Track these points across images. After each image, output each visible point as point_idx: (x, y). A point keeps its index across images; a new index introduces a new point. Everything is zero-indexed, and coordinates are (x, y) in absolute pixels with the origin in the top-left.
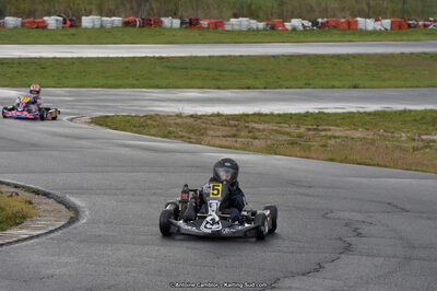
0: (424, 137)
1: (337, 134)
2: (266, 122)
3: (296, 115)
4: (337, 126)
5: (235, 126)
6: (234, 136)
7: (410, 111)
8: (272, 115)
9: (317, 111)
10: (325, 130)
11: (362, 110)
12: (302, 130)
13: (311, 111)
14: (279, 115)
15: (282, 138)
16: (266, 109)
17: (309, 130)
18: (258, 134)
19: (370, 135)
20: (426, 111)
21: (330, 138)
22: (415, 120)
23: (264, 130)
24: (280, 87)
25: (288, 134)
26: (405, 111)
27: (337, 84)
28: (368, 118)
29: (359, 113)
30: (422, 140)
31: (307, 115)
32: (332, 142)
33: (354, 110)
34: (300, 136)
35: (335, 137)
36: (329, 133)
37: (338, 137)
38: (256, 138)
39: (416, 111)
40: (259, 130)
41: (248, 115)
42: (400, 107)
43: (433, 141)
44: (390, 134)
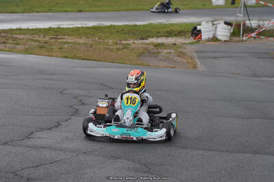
0: (123, 42)
1: (69, 41)
2: (24, 34)
3: (43, 29)
4: (69, 36)
5: (5, 37)
6: (4, 43)
7: (114, 26)
8: (28, 29)
9: (56, 27)
10: (61, 39)
11: (84, 26)
12: (47, 38)
13: (53, 27)
14: (32, 30)
15: (35, 44)
16: (24, 26)
17: (51, 38)
18: (18, 41)
19: (90, 41)
20: (124, 26)
21: (65, 43)
22: (118, 32)
23: (23, 39)
24: (33, 12)
25: (38, 41)
26: (111, 26)
27: (68, 9)
28: (88, 31)
29: (83, 27)
30: (122, 44)
31: (50, 29)
32: (66, 45)
33: (80, 26)
34: (46, 43)
35: (68, 43)
36: (64, 40)
37: (70, 43)
38: (18, 44)
39: (118, 26)
40: (20, 39)
41: (12, 30)
42: (108, 24)
43: (129, 45)
44: (102, 41)
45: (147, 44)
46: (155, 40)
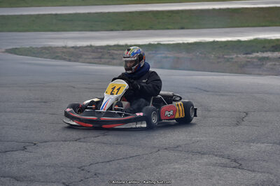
0: (226, 56)
1: (168, 55)
2: (121, 50)
3: (143, 45)
5: (101, 52)
6: (100, 58)
7: (218, 42)
8: (126, 46)
9: (156, 43)
11: (186, 42)
13: (152, 43)
16: (122, 42)
18: (115, 57)
19: (190, 56)
20: (228, 42)
21: (164, 58)
22: (221, 47)
24: (133, 29)
26: (214, 42)
27: (170, 27)
28: (189, 47)
29: (183, 43)
30: (225, 58)
31: (149, 45)
32: (165, 60)
33: (181, 42)
35: (167, 57)
36: (163, 55)
37: (169, 57)
38: (114, 59)
39: (222, 42)
40: (117, 54)
41: (110, 46)
42: (211, 39)
43: (232, 58)
44: (203, 56)
45: (252, 58)
46: (260, 55)
